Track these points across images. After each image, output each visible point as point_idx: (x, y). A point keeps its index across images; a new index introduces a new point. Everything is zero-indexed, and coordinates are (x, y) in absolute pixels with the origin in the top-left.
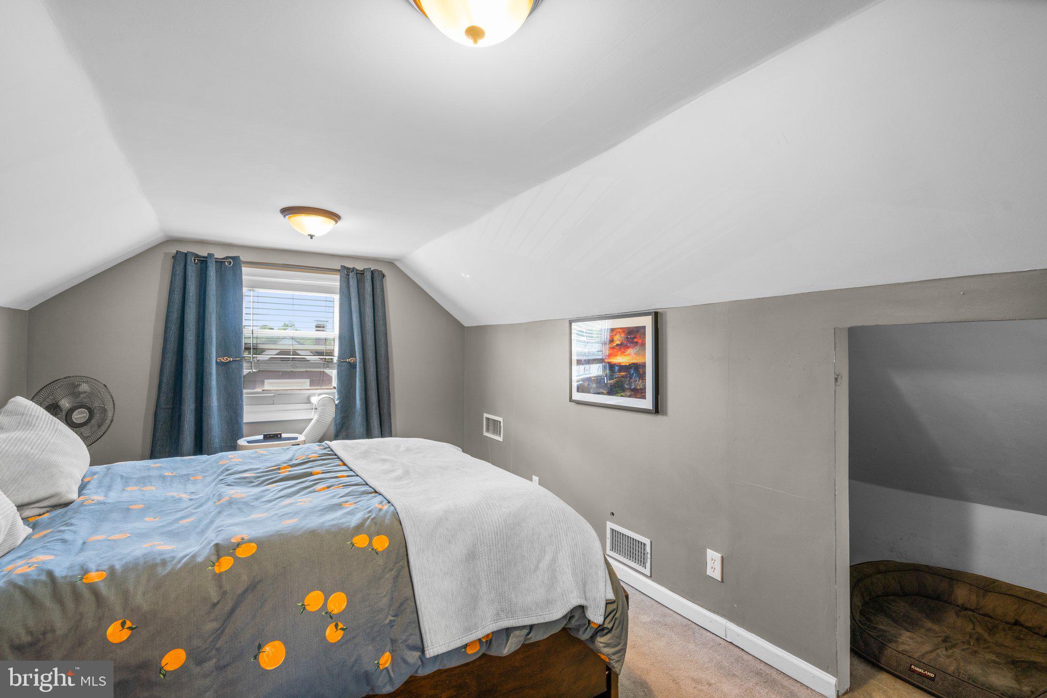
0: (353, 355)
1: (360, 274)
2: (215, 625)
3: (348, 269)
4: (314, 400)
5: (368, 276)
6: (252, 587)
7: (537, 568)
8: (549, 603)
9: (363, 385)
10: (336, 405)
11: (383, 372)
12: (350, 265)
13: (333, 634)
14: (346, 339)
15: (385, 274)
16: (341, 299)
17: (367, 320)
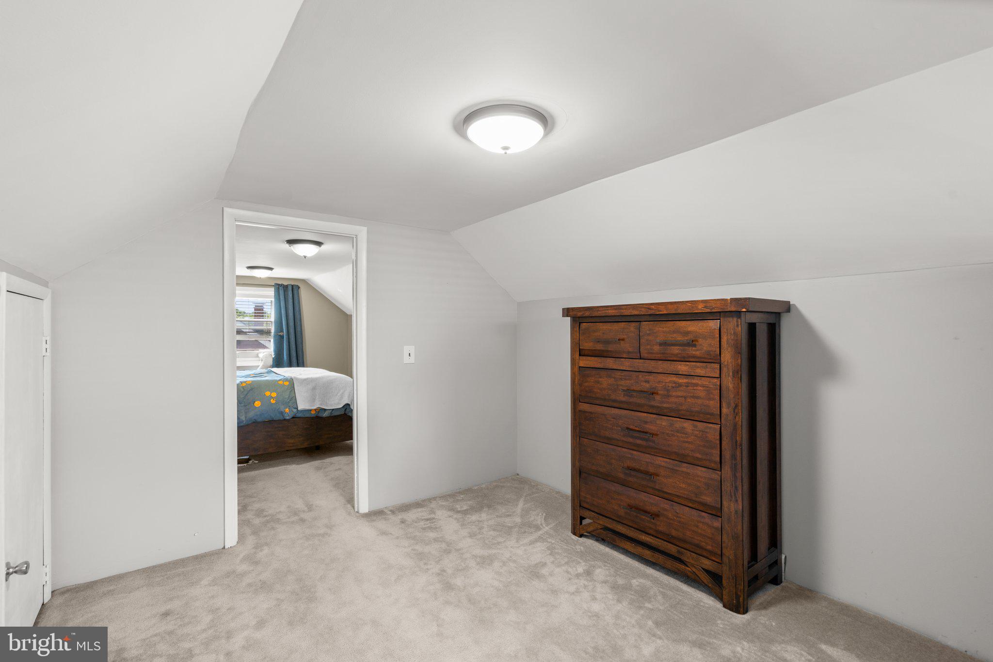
0: (282, 331)
1: (285, 287)
2: (243, 396)
3: (279, 285)
4: (261, 355)
5: (290, 288)
6: (252, 389)
7: (337, 395)
8: (339, 403)
9: (288, 347)
10: (273, 358)
11: (299, 340)
12: (280, 283)
13: (273, 401)
14: (279, 323)
15: (300, 286)
16: (275, 300)
17: (290, 312)
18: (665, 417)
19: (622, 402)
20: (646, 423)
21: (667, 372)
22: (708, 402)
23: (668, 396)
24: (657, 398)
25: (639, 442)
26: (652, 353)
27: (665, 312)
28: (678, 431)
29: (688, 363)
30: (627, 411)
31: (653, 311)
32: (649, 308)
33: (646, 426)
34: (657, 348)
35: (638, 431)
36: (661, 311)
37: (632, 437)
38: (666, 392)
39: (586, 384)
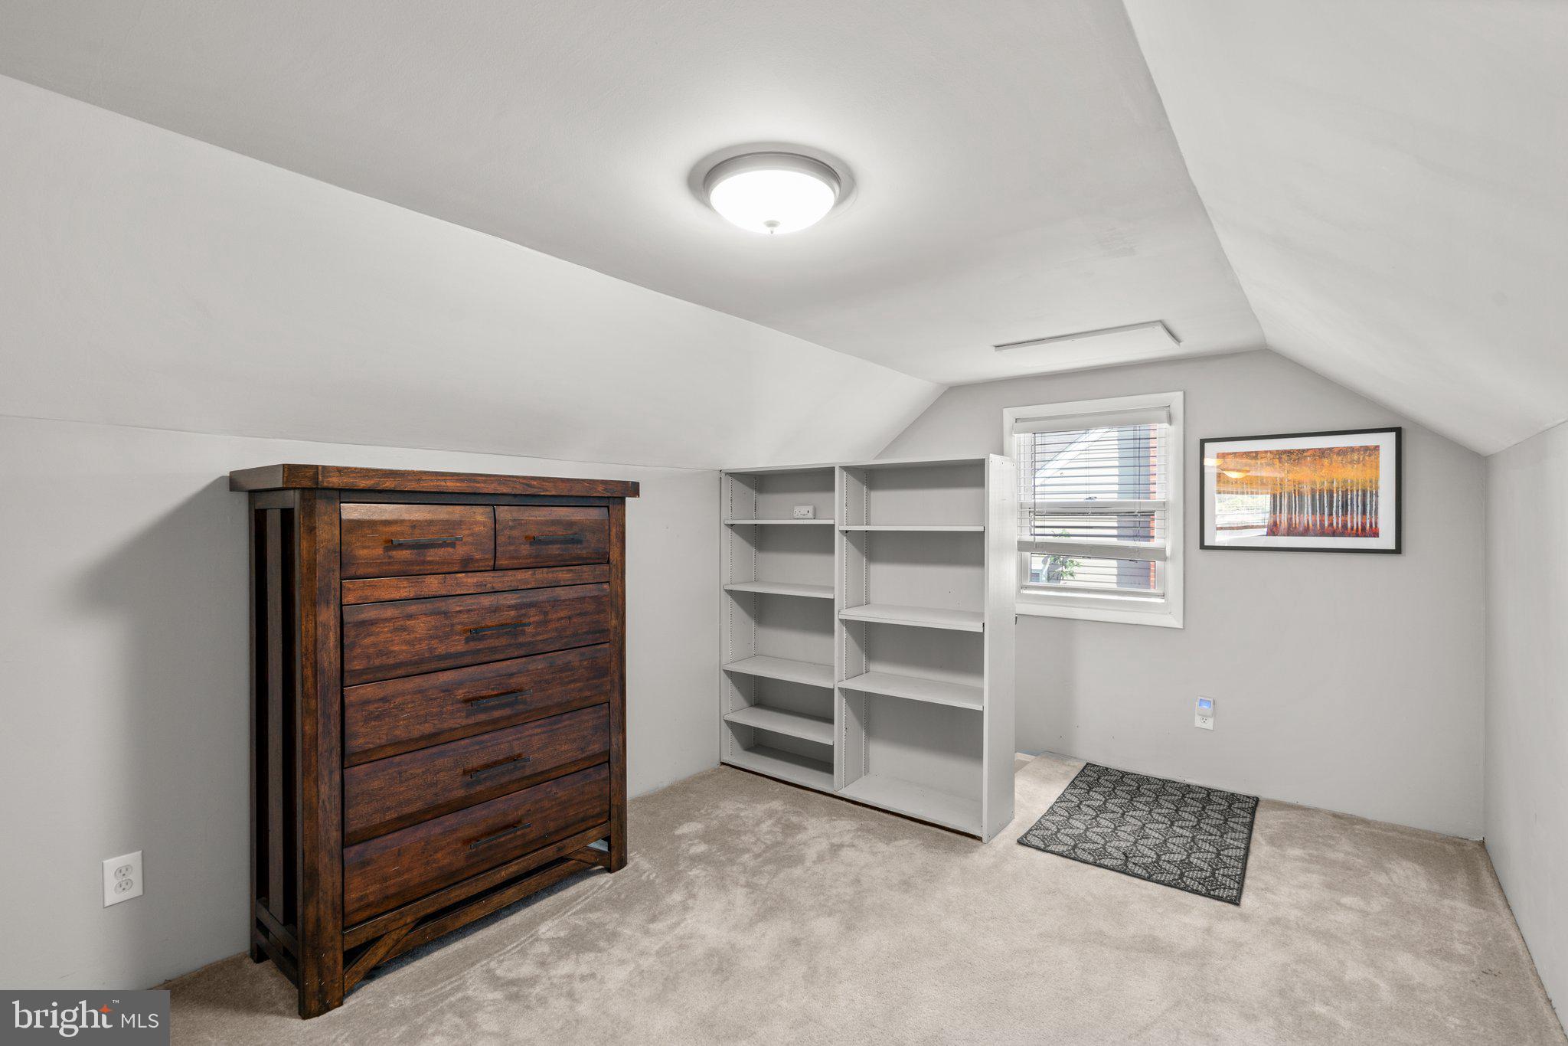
18: (539, 657)
19: (462, 654)
20: (511, 675)
21: (542, 586)
22: (597, 616)
23: (545, 622)
24: (529, 629)
25: (497, 714)
26: (517, 558)
27: (554, 493)
28: (562, 670)
29: (571, 568)
30: (473, 668)
31: (535, 490)
32: (528, 485)
33: (512, 681)
34: (525, 549)
35: (496, 695)
36: (547, 491)
37: (487, 710)
38: (542, 617)
39: (367, 641)
